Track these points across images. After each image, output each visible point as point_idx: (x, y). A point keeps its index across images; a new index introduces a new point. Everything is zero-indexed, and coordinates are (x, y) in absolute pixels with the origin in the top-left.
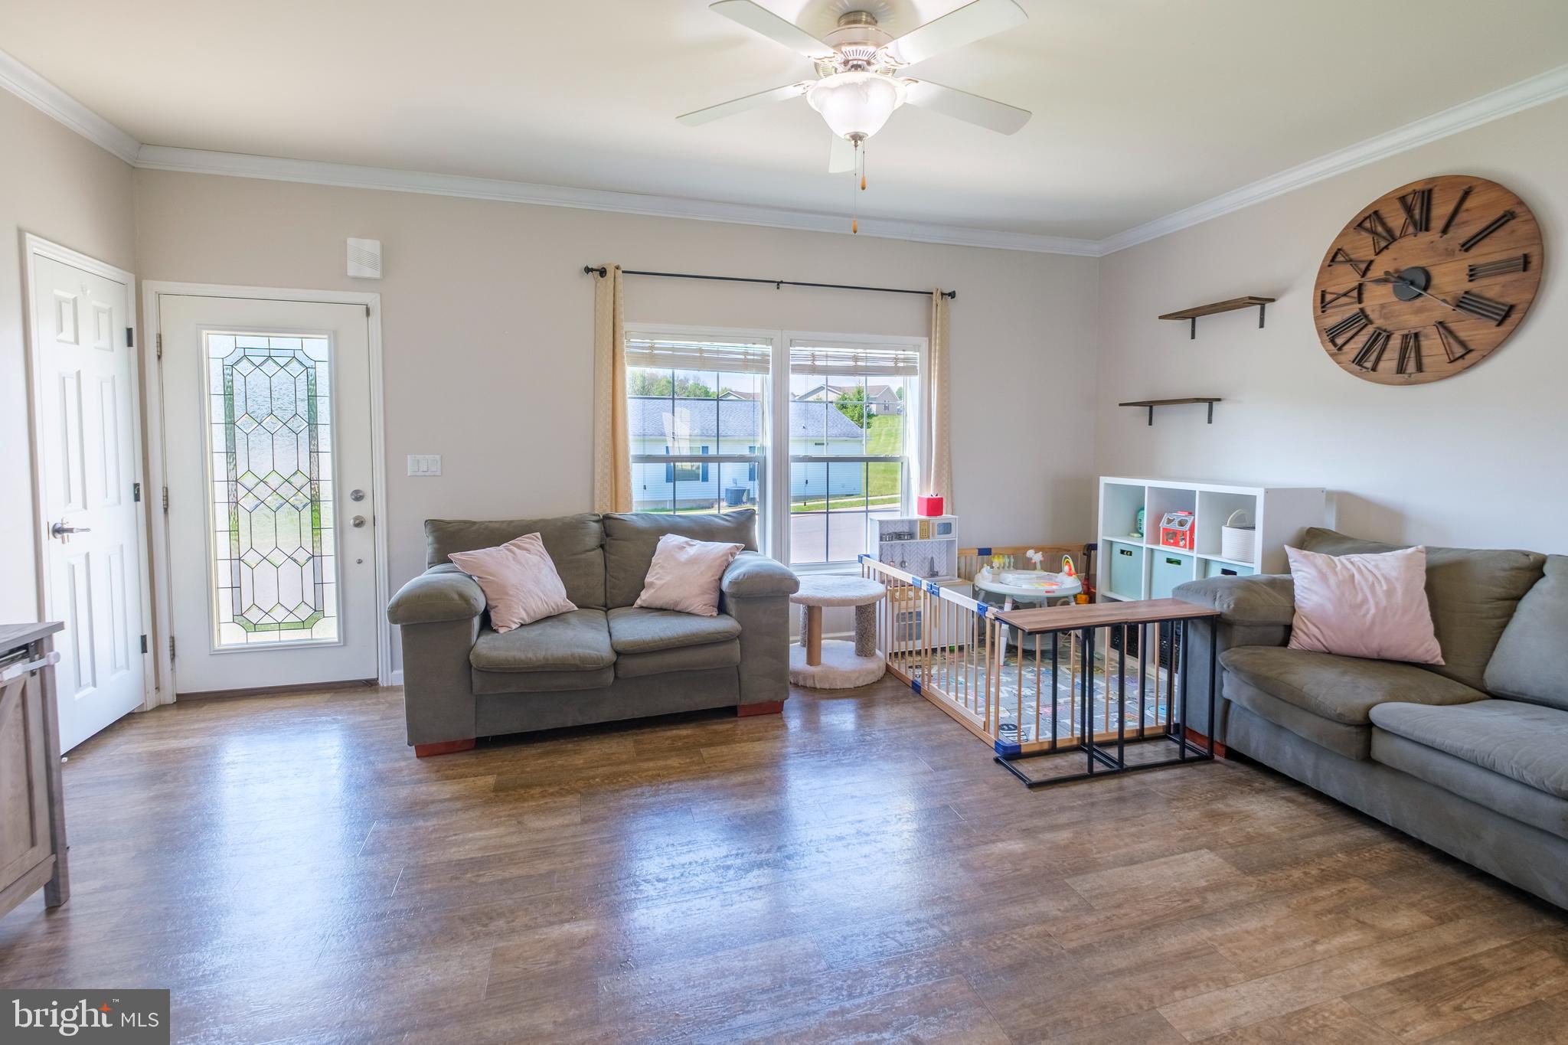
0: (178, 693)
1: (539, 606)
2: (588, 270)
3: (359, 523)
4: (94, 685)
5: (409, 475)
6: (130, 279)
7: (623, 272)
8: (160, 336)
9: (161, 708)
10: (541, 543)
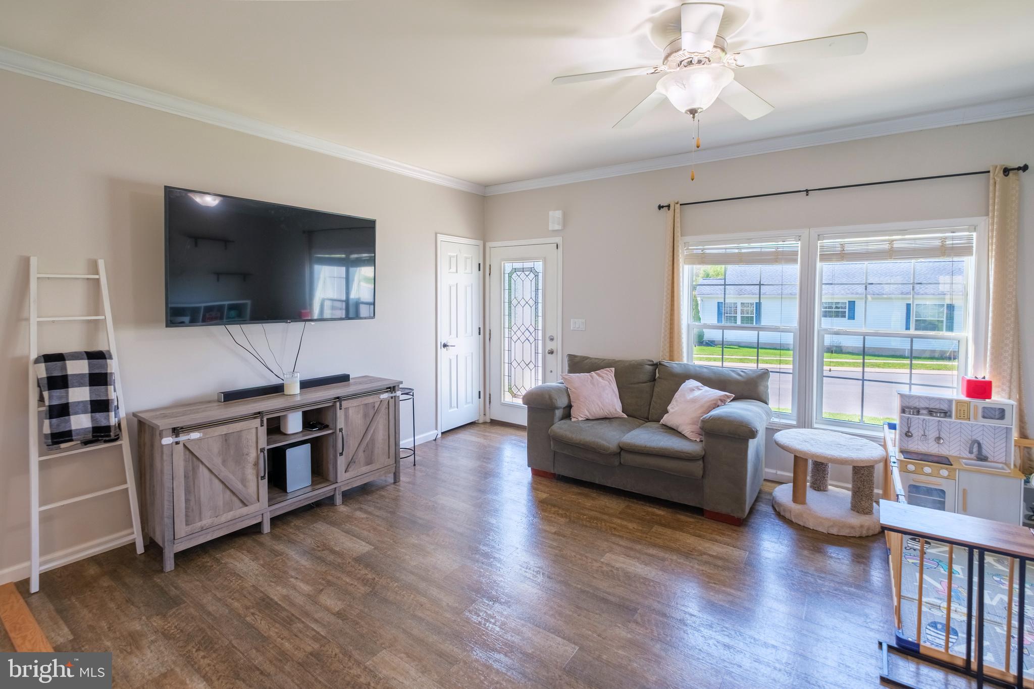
0: (492, 418)
1: (597, 410)
2: (660, 207)
3: (551, 352)
4: (457, 408)
5: (572, 328)
6: (480, 243)
7: (681, 205)
8: (490, 265)
9: (485, 423)
10: (613, 376)
